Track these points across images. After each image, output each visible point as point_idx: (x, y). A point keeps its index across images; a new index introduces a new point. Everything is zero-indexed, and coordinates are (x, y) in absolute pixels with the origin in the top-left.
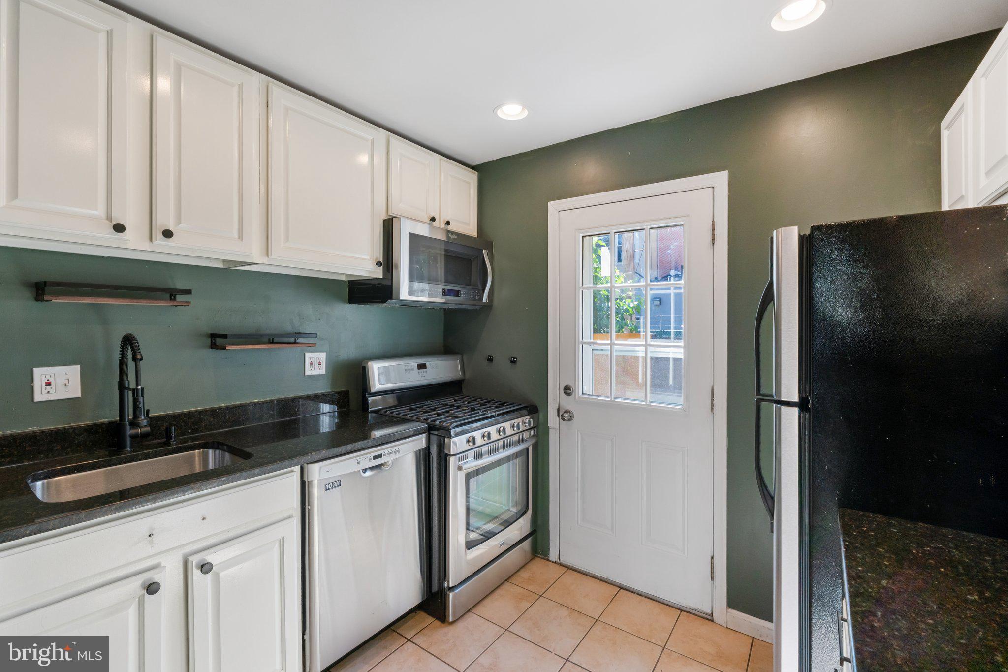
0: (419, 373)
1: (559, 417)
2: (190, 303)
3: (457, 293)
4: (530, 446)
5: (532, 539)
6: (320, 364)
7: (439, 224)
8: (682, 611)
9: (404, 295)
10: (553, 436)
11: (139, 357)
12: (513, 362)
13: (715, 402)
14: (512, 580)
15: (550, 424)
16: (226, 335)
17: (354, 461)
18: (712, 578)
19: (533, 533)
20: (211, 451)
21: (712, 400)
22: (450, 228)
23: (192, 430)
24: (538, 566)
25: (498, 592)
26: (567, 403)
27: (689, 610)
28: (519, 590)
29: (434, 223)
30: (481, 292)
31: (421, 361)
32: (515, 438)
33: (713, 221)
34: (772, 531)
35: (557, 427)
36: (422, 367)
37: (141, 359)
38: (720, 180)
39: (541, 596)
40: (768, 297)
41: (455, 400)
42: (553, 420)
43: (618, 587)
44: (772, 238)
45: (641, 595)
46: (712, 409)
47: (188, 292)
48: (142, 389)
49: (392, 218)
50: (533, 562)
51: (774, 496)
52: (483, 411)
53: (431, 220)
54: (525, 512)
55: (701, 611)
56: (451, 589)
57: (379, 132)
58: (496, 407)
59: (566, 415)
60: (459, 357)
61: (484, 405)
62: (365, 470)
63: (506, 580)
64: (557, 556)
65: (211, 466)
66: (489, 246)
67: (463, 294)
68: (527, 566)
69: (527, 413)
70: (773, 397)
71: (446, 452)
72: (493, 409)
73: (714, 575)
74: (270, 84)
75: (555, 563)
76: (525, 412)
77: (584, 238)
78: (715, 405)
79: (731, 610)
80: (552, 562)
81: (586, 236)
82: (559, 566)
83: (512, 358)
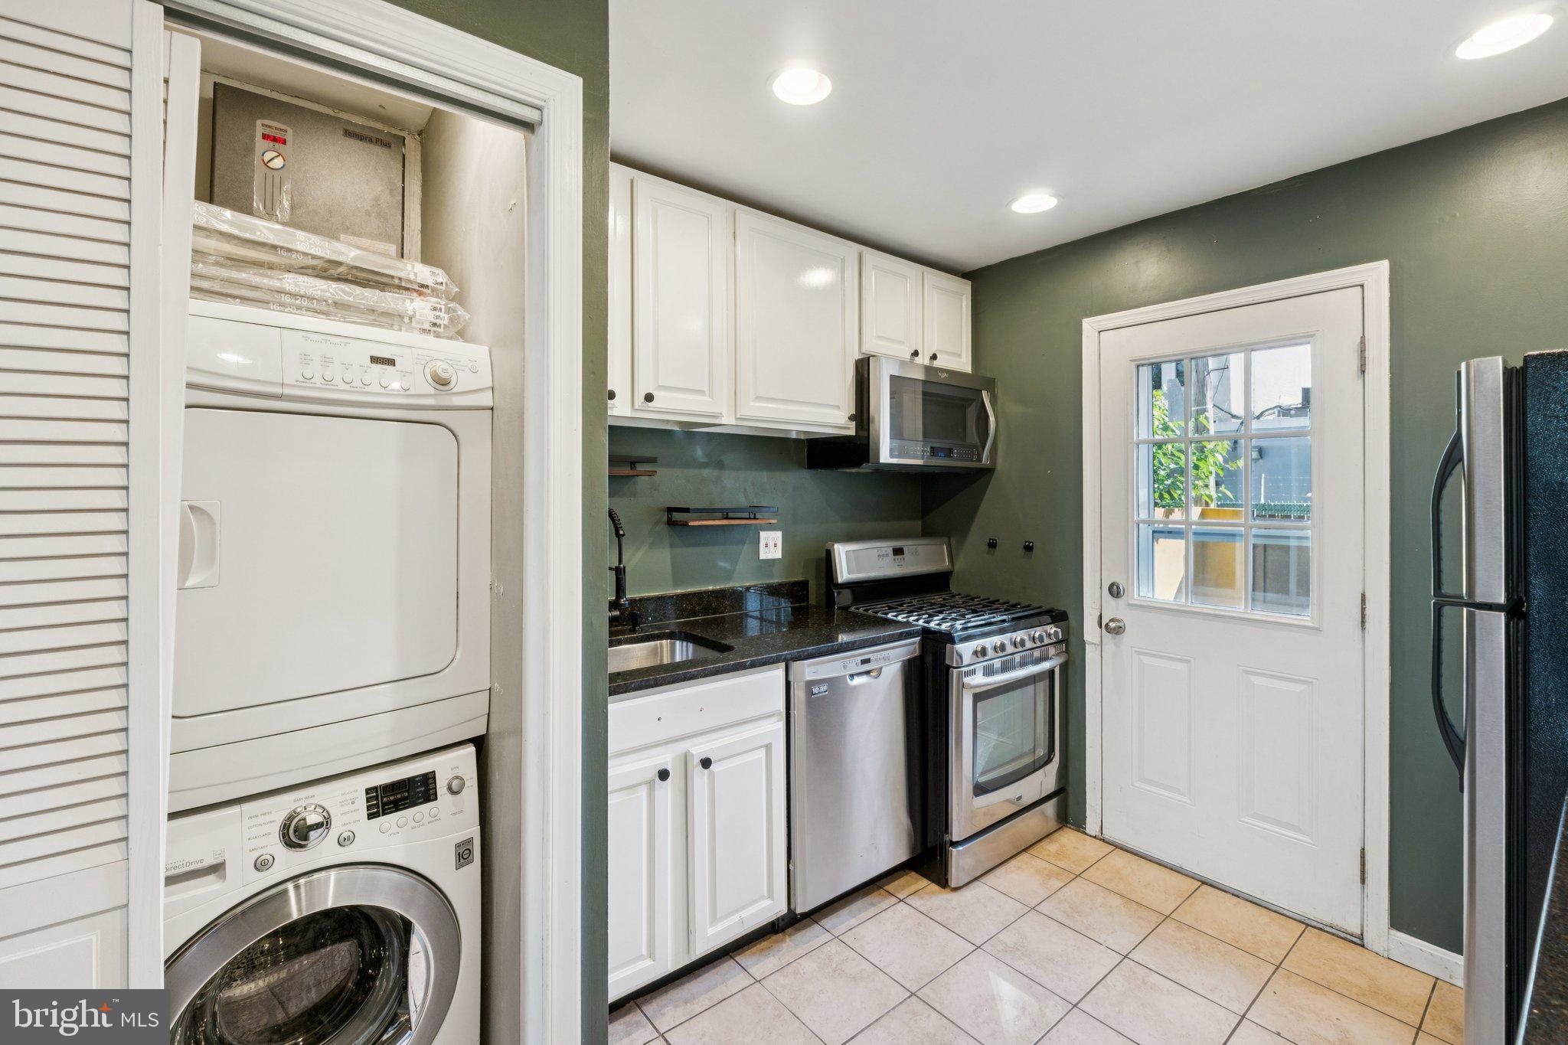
0: (894, 560)
1: (1101, 627)
2: (656, 472)
3: (949, 453)
4: (1055, 667)
5: (1058, 800)
6: (775, 545)
7: (923, 360)
8: (1308, 925)
9: (885, 457)
10: (1091, 655)
11: (621, 532)
12: (1029, 548)
13: (1367, 612)
14: (1032, 851)
15: (1087, 637)
16: (689, 508)
17: (839, 664)
18: (1363, 880)
19: (1060, 792)
20: (678, 643)
21: (1363, 609)
22: (936, 364)
23: (653, 618)
24: (1068, 838)
25: (1014, 862)
26: (1113, 609)
27: (1321, 926)
28: (1045, 865)
29: (916, 358)
30: (980, 449)
31: (898, 544)
32: (1037, 654)
33: (1363, 338)
34: (1462, 790)
35: (1097, 641)
36: (898, 552)
37: (623, 535)
38: (1377, 274)
39: (1079, 876)
40: (1453, 457)
41: (944, 599)
42: (1091, 632)
43: (1201, 881)
44: (1459, 373)
45: (1238, 897)
46: (1363, 622)
47: (652, 460)
48: (624, 568)
49: (869, 358)
50: (1061, 832)
51: (1465, 738)
52: (989, 614)
53: (912, 354)
54: (1049, 760)
55: (1343, 930)
56: (954, 844)
57: (851, 247)
58: (1006, 610)
59: (1112, 625)
60: (945, 539)
61: (987, 606)
62: (852, 676)
63: (1024, 850)
64: (1098, 828)
65: (678, 659)
66: (991, 384)
67: (957, 453)
68: (1052, 837)
69: (1050, 621)
70: (1462, 598)
71: (947, 662)
72: (1002, 612)
73: (1366, 876)
74: (738, 212)
75: (1095, 837)
76: (1047, 618)
77: (1140, 368)
78: (1367, 617)
79: (1394, 932)
80: (1091, 836)
81: (1143, 365)
82: (1101, 842)
83: (1026, 542)
